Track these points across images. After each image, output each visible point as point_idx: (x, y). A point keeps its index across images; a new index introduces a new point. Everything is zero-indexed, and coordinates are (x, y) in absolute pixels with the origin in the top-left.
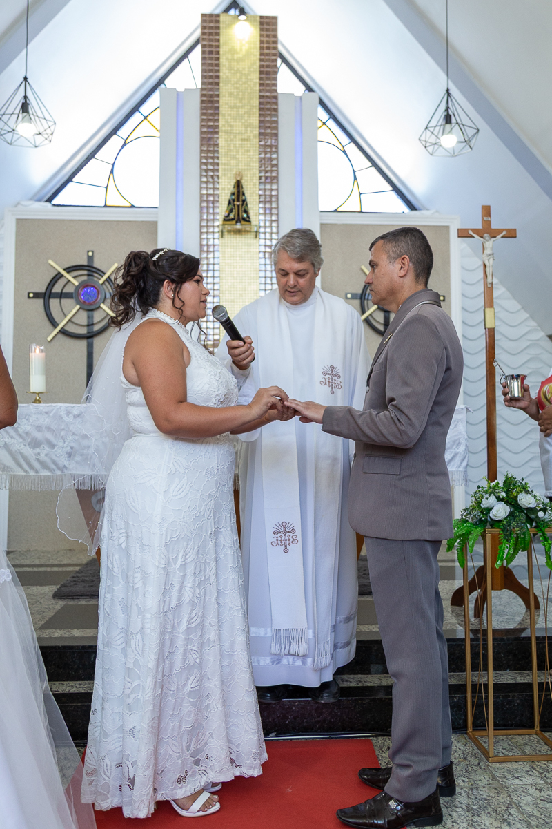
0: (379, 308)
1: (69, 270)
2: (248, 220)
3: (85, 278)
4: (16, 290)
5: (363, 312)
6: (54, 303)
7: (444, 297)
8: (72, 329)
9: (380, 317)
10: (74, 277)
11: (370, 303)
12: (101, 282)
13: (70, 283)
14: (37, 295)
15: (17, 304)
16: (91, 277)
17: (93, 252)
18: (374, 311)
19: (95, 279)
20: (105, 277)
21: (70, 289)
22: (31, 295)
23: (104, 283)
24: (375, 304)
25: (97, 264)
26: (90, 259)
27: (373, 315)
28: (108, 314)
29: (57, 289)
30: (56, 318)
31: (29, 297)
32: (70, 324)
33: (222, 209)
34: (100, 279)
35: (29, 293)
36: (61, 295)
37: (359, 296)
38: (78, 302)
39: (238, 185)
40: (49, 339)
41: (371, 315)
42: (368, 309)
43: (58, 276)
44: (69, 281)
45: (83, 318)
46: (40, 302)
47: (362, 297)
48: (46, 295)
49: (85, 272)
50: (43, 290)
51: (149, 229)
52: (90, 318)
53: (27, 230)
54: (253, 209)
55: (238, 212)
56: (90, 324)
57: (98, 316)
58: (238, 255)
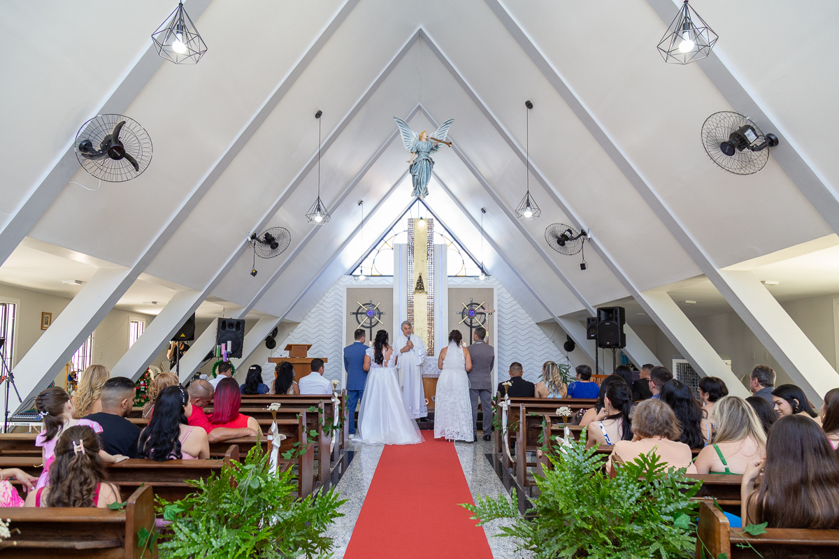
1: (364, 305)
2: (423, 289)
3: (369, 308)
4: (347, 312)
5: (463, 318)
6: (359, 316)
7: (492, 313)
8: (365, 325)
9: (469, 320)
10: (366, 308)
11: (465, 316)
14: (353, 313)
15: (347, 317)
16: (371, 308)
17: (371, 298)
18: (467, 318)
21: (364, 311)
23: (376, 309)
25: (373, 303)
26: (371, 301)
28: (377, 320)
29: (360, 311)
30: (360, 320)
32: (365, 323)
33: (415, 285)
34: (374, 308)
35: (351, 313)
36: (361, 313)
37: (461, 313)
38: (367, 316)
39: (420, 277)
42: (465, 318)
43: (361, 307)
44: (364, 309)
46: (355, 316)
47: (463, 313)
48: (357, 313)
49: (369, 306)
50: (355, 312)
51: (390, 291)
52: (371, 321)
53: (351, 292)
54: (425, 284)
55: (420, 287)
56: (371, 323)
57: (373, 320)
58: (421, 301)
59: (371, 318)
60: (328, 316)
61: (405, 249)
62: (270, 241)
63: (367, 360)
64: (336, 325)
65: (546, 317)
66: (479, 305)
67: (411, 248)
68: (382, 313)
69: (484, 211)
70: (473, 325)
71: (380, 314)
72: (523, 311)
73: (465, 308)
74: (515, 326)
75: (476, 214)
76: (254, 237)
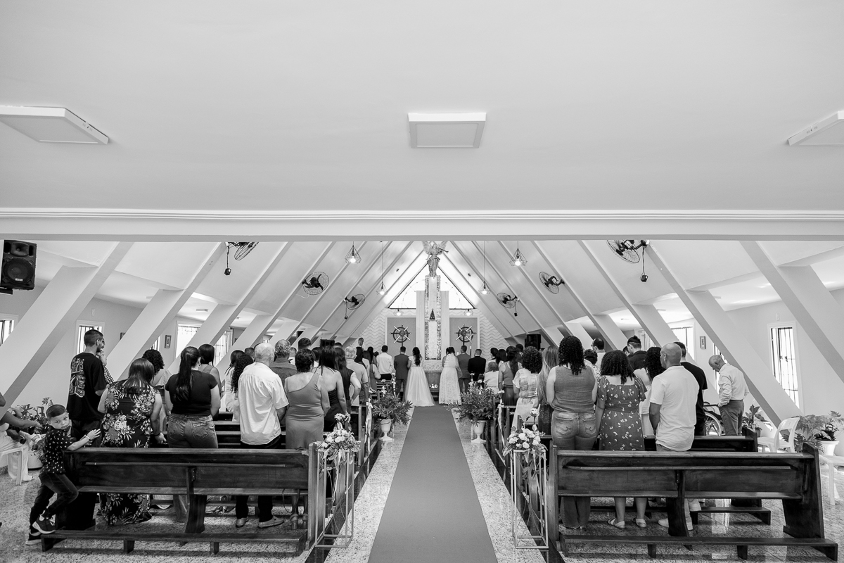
1: (398, 328)
2: (435, 318)
4: (388, 333)
8: (399, 341)
12: (404, 331)
15: (388, 336)
22: (391, 334)
26: (402, 326)
30: (395, 338)
33: (429, 316)
36: (397, 333)
38: (400, 335)
39: (433, 311)
40: (394, 342)
43: (396, 330)
47: (458, 333)
48: (394, 334)
50: (393, 332)
51: (414, 319)
53: (390, 320)
54: (435, 316)
55: (432, 317)
56: (402, 339)
57: (404, 338)
58: (432, 325)
59: (402, 336)
60: (374, 334)
61: (423, 294)
62: (354, 300)
63: (409, 363)
64: (380, 340)
65: (509, 336)
66: (468, 328)
67: (427, 295)
69: (469, 275)
70: (465, 340)
71: (408, 334)
72: (496, 331)
73: (460, 330)
74: (492, 340)
75: (466, 276)
76: (346, 299)
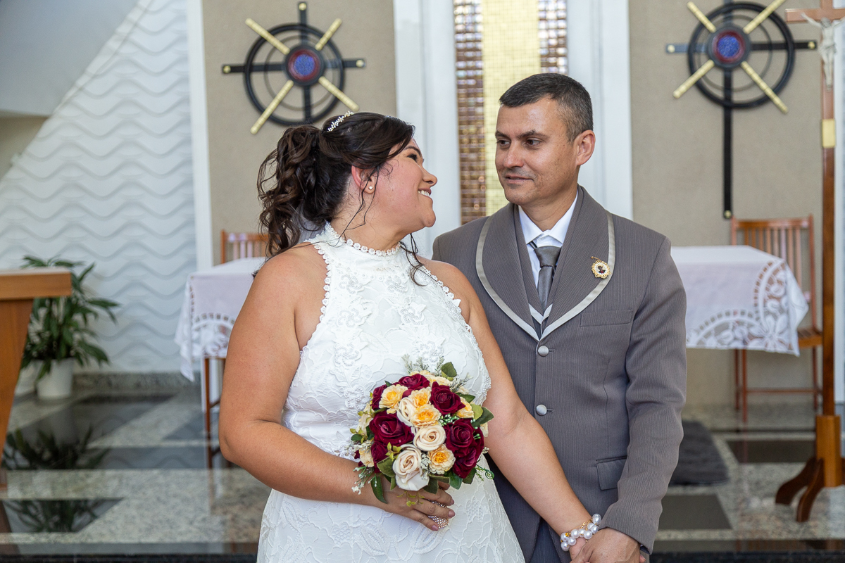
0: (716, 66)
1: (275, 31)
3: (297, 42)
4: (208, 64)
5: (692, 70)
6: (257, 78)
7: (815, 43)
8: (284, 114)
9: (717, 79)
10: (283, 42)
11: (703, 57)
12: (318, 46)
13: (277, 52)
14: (234, 69)
15: (209, 84)
16: (304, 41)
17: (305, 3)
18: (708, 71)
19: (311, 43)
20: (324, 40)
21: (277, 59)
22: (227, 69)
23: (323, 48)
24: (710, 58)
25: (312, 21)
26: (303, 14)
27: (709, 77)
28: (330, 93)
29: (260, 59)
31: (224, 73)
32: (281, 108)
34: (317, 43)
35: (224, 67)
36: (267, 68)
37: (685, 49)
38: (290, 77)
40: (254, 129)
41: (704, 76)
42: (700, 67)
43: (261, 41)
44: (275, 48)
45: (297, 99)
46: (239, 78)
47: (692, 49)
48: (247, 69)
49: (296, 34)
50: (241, 60)
52: (307, 98)
56: (308, 107)
57: (317, 95)
59: (306, 84)
66: (759, 9)
68: (352, 64)
70: (737, 98)
71: (345, 65)
73: (701, 26)
